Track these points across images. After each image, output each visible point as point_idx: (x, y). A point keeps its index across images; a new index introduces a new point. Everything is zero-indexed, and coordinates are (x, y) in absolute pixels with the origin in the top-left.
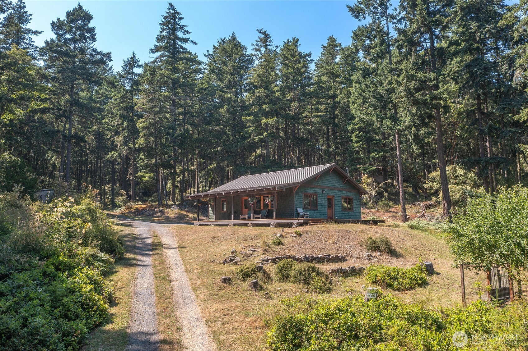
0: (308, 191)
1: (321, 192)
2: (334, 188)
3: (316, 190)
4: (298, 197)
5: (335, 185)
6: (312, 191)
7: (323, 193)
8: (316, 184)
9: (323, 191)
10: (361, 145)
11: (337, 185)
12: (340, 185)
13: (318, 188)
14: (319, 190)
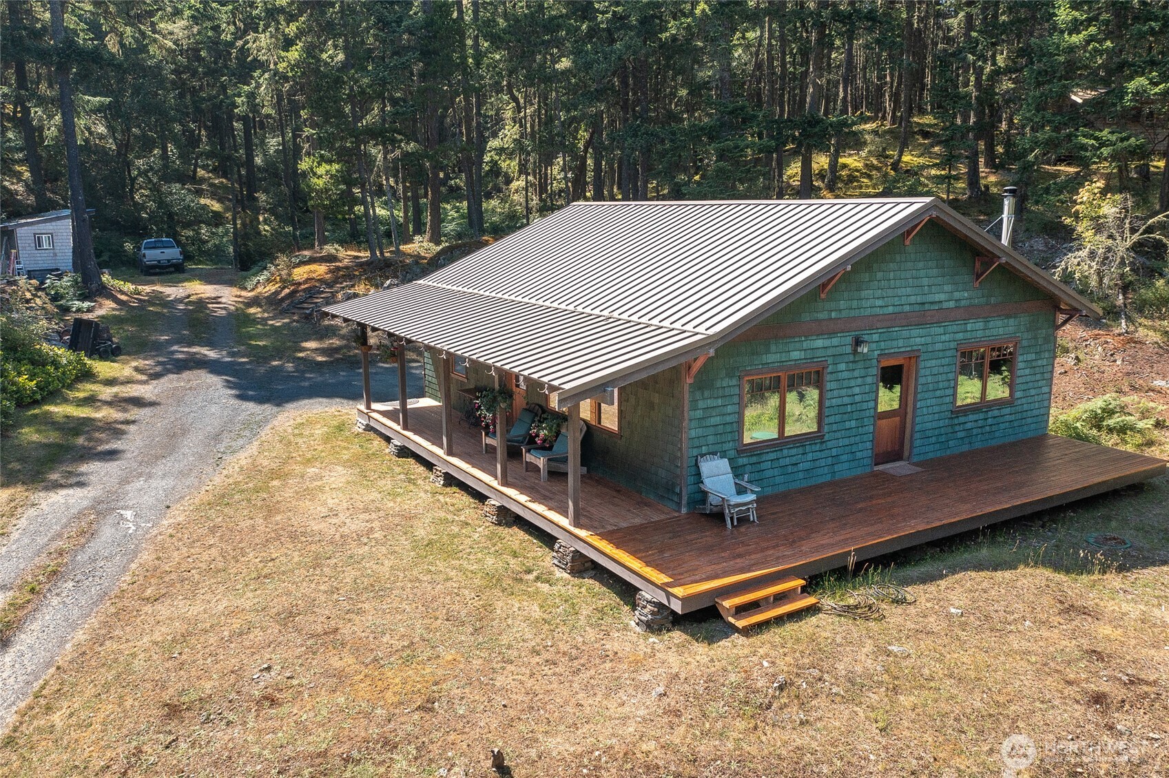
0: (771, 358)
1: (849, 349)
2: (922, 317)
3: (819, 343)
4: (710, 403)
5: (930, 298)
6: (795, 355)
7: (855, 352)
8: (821, 316)
9: (858, 342)
10: (1091, 39)
11: (942, 297)
12: (957, 295)
13: (831, 334)
14: (835, 341)
